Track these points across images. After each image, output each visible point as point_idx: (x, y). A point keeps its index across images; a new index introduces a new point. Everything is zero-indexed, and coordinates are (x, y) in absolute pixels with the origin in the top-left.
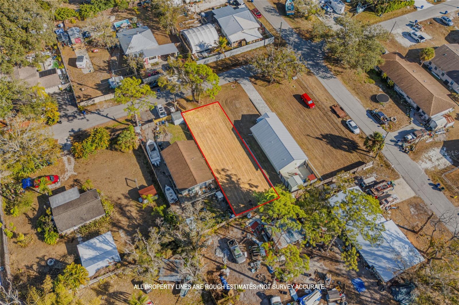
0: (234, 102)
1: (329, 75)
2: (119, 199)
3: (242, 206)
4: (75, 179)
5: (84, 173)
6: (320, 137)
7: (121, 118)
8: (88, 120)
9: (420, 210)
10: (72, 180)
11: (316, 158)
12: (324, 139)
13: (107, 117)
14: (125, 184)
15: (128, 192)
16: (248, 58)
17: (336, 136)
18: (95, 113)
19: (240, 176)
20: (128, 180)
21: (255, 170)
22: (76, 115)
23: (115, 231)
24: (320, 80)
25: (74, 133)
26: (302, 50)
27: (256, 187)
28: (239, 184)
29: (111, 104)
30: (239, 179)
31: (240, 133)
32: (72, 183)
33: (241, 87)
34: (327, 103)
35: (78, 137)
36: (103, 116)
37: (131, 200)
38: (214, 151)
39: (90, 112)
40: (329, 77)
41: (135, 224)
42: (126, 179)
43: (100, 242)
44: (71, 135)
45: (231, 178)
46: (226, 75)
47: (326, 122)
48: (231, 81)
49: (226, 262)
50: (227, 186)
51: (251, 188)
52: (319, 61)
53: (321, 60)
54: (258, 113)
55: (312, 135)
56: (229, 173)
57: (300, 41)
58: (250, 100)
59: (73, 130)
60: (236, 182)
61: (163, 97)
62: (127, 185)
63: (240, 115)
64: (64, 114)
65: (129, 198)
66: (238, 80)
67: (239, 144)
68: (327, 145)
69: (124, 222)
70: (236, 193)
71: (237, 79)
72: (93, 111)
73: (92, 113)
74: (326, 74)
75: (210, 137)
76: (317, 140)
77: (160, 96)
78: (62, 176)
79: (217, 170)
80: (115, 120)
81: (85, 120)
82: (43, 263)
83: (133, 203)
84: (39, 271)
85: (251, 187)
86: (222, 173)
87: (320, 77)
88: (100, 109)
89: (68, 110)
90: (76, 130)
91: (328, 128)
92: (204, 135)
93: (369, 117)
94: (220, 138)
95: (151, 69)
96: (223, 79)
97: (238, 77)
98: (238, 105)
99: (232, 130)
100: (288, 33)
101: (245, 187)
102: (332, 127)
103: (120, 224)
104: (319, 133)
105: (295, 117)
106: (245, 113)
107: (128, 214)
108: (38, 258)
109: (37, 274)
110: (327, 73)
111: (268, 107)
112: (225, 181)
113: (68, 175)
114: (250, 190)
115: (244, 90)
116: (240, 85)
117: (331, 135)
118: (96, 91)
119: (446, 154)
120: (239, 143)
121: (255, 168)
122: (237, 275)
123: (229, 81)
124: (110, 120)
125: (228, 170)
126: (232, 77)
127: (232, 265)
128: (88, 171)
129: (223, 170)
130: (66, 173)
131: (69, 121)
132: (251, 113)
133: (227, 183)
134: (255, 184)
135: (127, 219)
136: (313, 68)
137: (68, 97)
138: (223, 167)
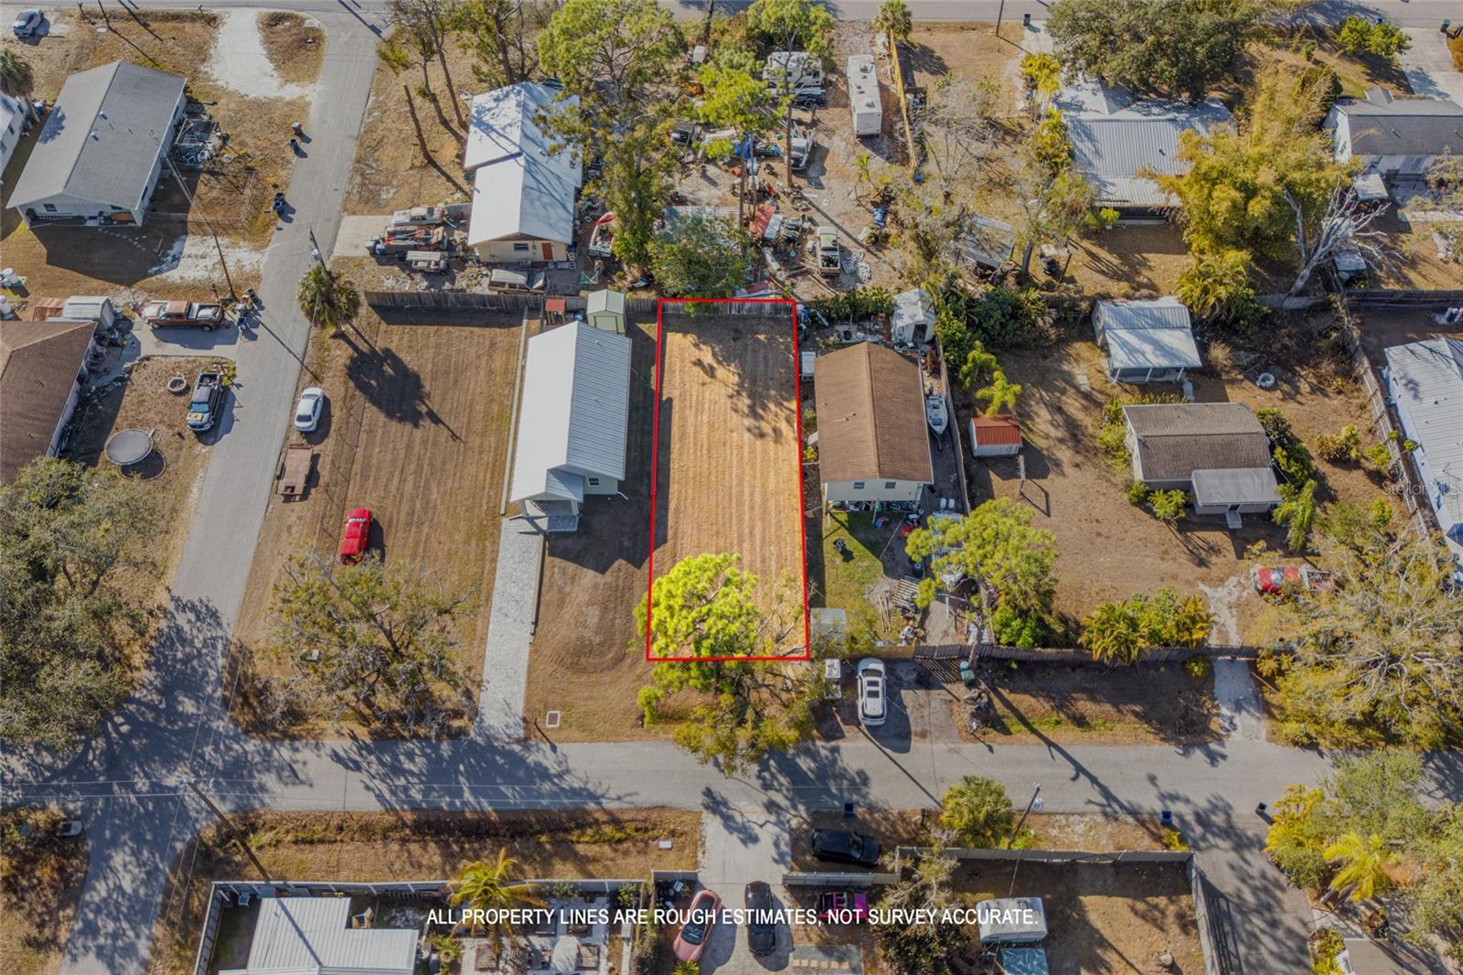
0: (597, 640)
1: (182, 620)
2: (1077, 465)
3: (762, 337)
4: (1204, 569)
5: (1175, 577)
6: (426, 422)
7: (1026, 744)
8: (1152, 779)
9: (371, 191)
10: (1215, 572)
11: (491, 372)
12: (420, 413)
13: (1080, 769)
14: (1052, 499)
15: (1050, 476)
16: (395, 847)
17: (380, 407)
18: (1122, 807)
19: (725, 403)
20: (1044, 508)
21: (676, 403)
22: (1199, 830)
23: (1101, 392)
24: (228, 612)
25: (1206, 743)
26: (156, 786)
27: (699, 363)
28: (741, 385)
29: (1054, 832)
30: (731, 397)
31: (648, 519)
32: (1214, 559)
33: (528, 700)
34: (300, 518)
35: (1193, 723)
36: (1094, 780)
37: (1045, 452)
38: (758, 498)
39: (1143, 823)
40: (193, 608)
41: (1047, 391)
42: (1048, 514)
43: (1143, 354)
44: (1219, 739)
45: (752, 408)
46: (547, 786)
47: (368, 457)
48: (546, 747)
49: (857, 252)
50: (773, 392)
51: (715, 365)
52: (155, 697)
53: (139, 702)
54: (548, 559)
55: (446, 433)
56: (748, 422)
57: (114, 843)
58: (536, 623)
59: (1213, 758)
60: (744, 394)
61: (843, 775)
62: (1047, 495)
63: (609, 577)
64: (1248, 855)
65: (1049, 458)
66: (518, 741)
67: (674, 489)
68: (429, 395)
69: (1073, 406)
70: (761, 368)
71: (517, 748)
72: (1130, 819)
73: (1134, 812)
74: (187, 628)
75: (746, 545)
76: (443, 417)
77: (854, 787)
78: (1245, 594)
79: (777, 441)
80: (1050, 744)
81: (1166, 787)
82: (1286, 387)
83: (1040, 443)
84: (1294, 375)
85: (712, 368)
86: (767, 429)
87: (219, 624)
88: (1100, 819)
89: (1232, 867)
90: (1198, 754)
91: (378, 438)
92: (763, 561)
93: (232, 420)
94: (718, 533)
95: (840, 960)
96: (568, 771)
97: (509, 755)
98: (593, 616)
99: (665, 541)
100: (111, 926)
101: (728, 375)
102: (363, 437)
103: (1083, 402)
104: (418, 433)
105: (439, 507)
106: (589, 576)
107: (1058, 418)
108: (1300, 403)
109: (1298, 369)
110: (179, 631)
111: (499, 573)
112: (772, 406)
113: (1226, 591)
114: (719, 362)
115: (529, 683)
116: (527, 709)
117: (390, 415)
118: (1107, 933)
119: (170, 258)
120: (671, 491)
121: (671, 408)
122: (847, 227)
123: (554, 749)
124: (1068, 750)
125: (749, 430)
126: (528, 769)
127: (846, 242)
128: (1162, 580)
129: (762, 435)
130: (1233, 599)
131: (1227, 809)
132: (571, 567)
133: (769, 397)
134: (697, 369)
135: (1065, 408)
136: (205, 674)
137: (1232, 948)
138: (759, 443)
